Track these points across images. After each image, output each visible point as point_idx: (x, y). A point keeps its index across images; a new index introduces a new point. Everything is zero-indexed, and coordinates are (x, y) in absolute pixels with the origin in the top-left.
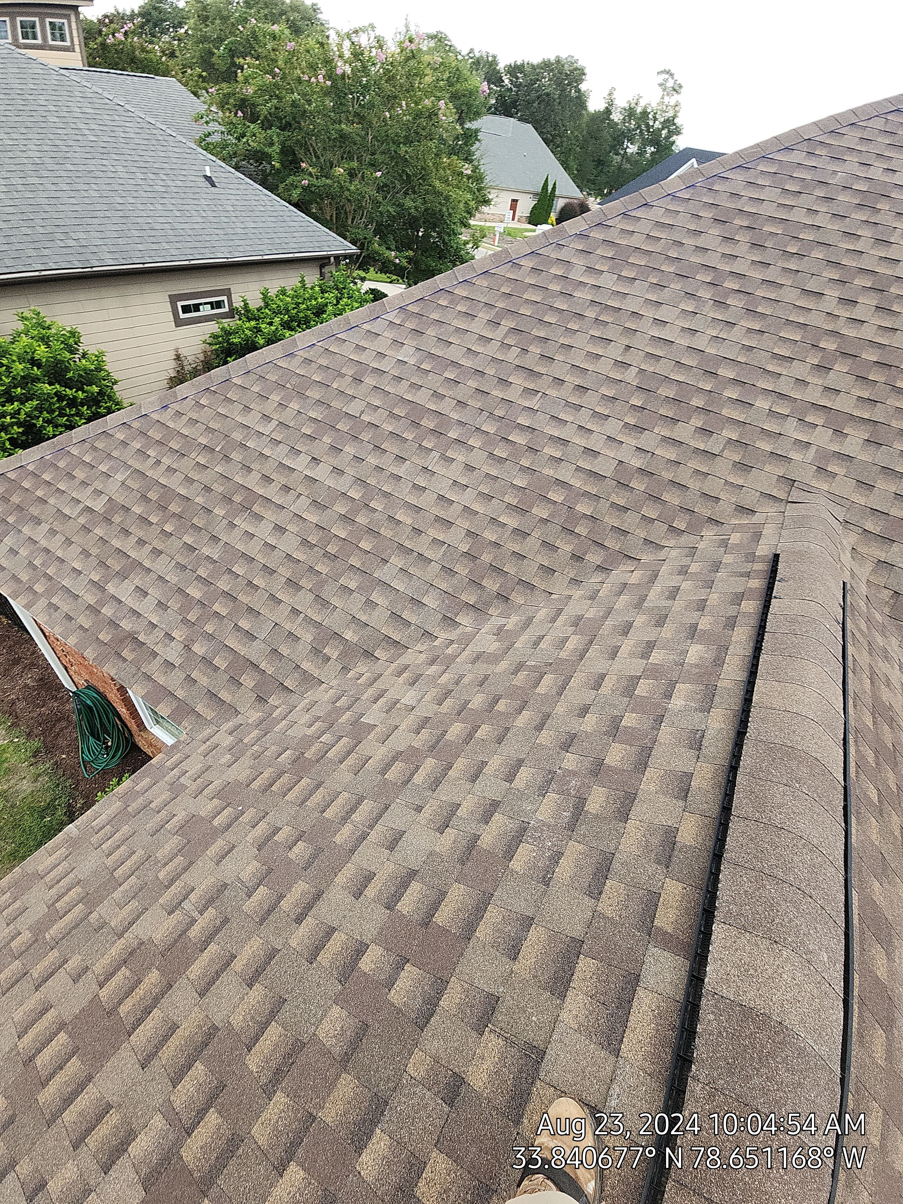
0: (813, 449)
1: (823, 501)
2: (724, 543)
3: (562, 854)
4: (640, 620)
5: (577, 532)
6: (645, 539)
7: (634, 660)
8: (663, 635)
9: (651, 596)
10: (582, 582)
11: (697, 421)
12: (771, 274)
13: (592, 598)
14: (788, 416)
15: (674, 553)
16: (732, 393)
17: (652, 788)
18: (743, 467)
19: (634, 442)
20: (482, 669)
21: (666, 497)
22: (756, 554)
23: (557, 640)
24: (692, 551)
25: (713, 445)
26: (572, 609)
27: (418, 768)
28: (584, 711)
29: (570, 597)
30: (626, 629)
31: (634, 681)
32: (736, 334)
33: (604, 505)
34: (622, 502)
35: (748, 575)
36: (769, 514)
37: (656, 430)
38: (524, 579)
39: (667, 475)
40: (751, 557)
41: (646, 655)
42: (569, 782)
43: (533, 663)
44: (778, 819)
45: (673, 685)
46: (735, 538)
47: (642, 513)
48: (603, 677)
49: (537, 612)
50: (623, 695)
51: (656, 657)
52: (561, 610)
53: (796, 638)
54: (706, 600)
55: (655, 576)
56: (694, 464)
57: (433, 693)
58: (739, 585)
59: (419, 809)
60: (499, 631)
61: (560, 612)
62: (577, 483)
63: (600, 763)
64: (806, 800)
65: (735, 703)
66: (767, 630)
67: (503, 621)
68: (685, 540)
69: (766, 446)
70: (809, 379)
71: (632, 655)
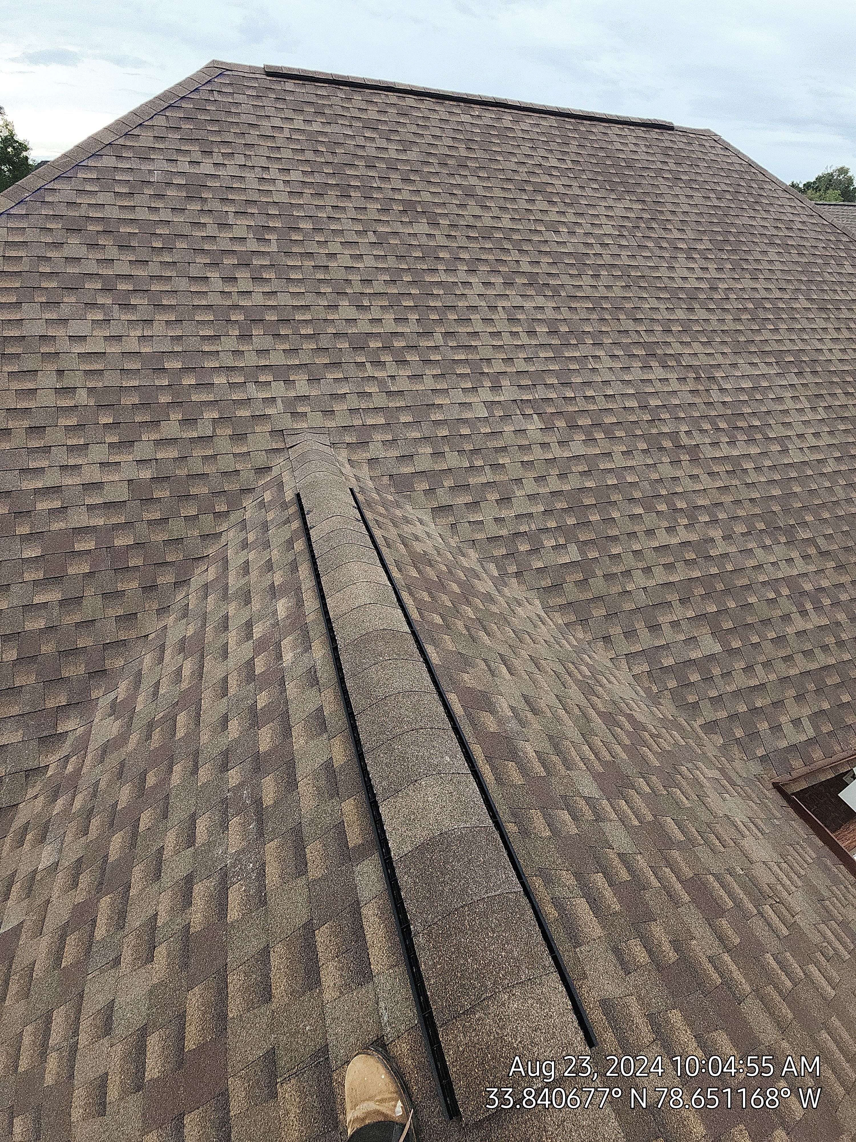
0: (279, 401)
1: (309, 436)
2: (262, 505)
3: (265, 863)
4: (232, 609)
5: (132, 565)
6: (201, 536)
7: (243, 646)
8: (254, 609)
9: (231, 581)
10: (169, 606)
11: (176, 416)
12: (154, 269)
13: (185, 615)
14: (245, 383)
15: (231, 534)
16: (189, 380)
17: (302, 742)
18: (239, 437)
19: (130, 458)
20: (113, 760)
21: (193, 491)
22: (287, 501)
23: (173, 676)
24: (243, 525)
25: (204, 429)
26: (173, 638)
27: (94, 921)
28: (225, 720)
29: (165, 627)
30: (224, 625)
31: (250, 664)
32: (158, 329)
33: (142, 528)
34: (158, 515)
35: (288, 521)
36: (281, 464)
37: (144, 438)
38: (108, 641)
39: (182, 472)
40: (284, 506)
41: (249, 636)
42: (241, 796)
43: (161, 714)
44: (380, 693)
45: (278, 645)
46: (268, 496)
47: (182, 515)
48: (225, 680)
49: (141, 663)
50: (248, 683)
51: (258, 631)
52: (163, 645)
53: (335, 550)
54: (270, 559)
55: (225, 561)
56: (198, 452)
57: (72, 827)
58: (286, 533)
59: (117, 962)
60: (114, 709)
61: (162, 648)
62: (100, 522)
63: (257, 757)
64: (391, 664)
65: (322, 627)
66: (316, 557)
67: (112, 695)
68: (235, 517)
69: (244, 413)
70: (241, 348)
71: (239, 644)
